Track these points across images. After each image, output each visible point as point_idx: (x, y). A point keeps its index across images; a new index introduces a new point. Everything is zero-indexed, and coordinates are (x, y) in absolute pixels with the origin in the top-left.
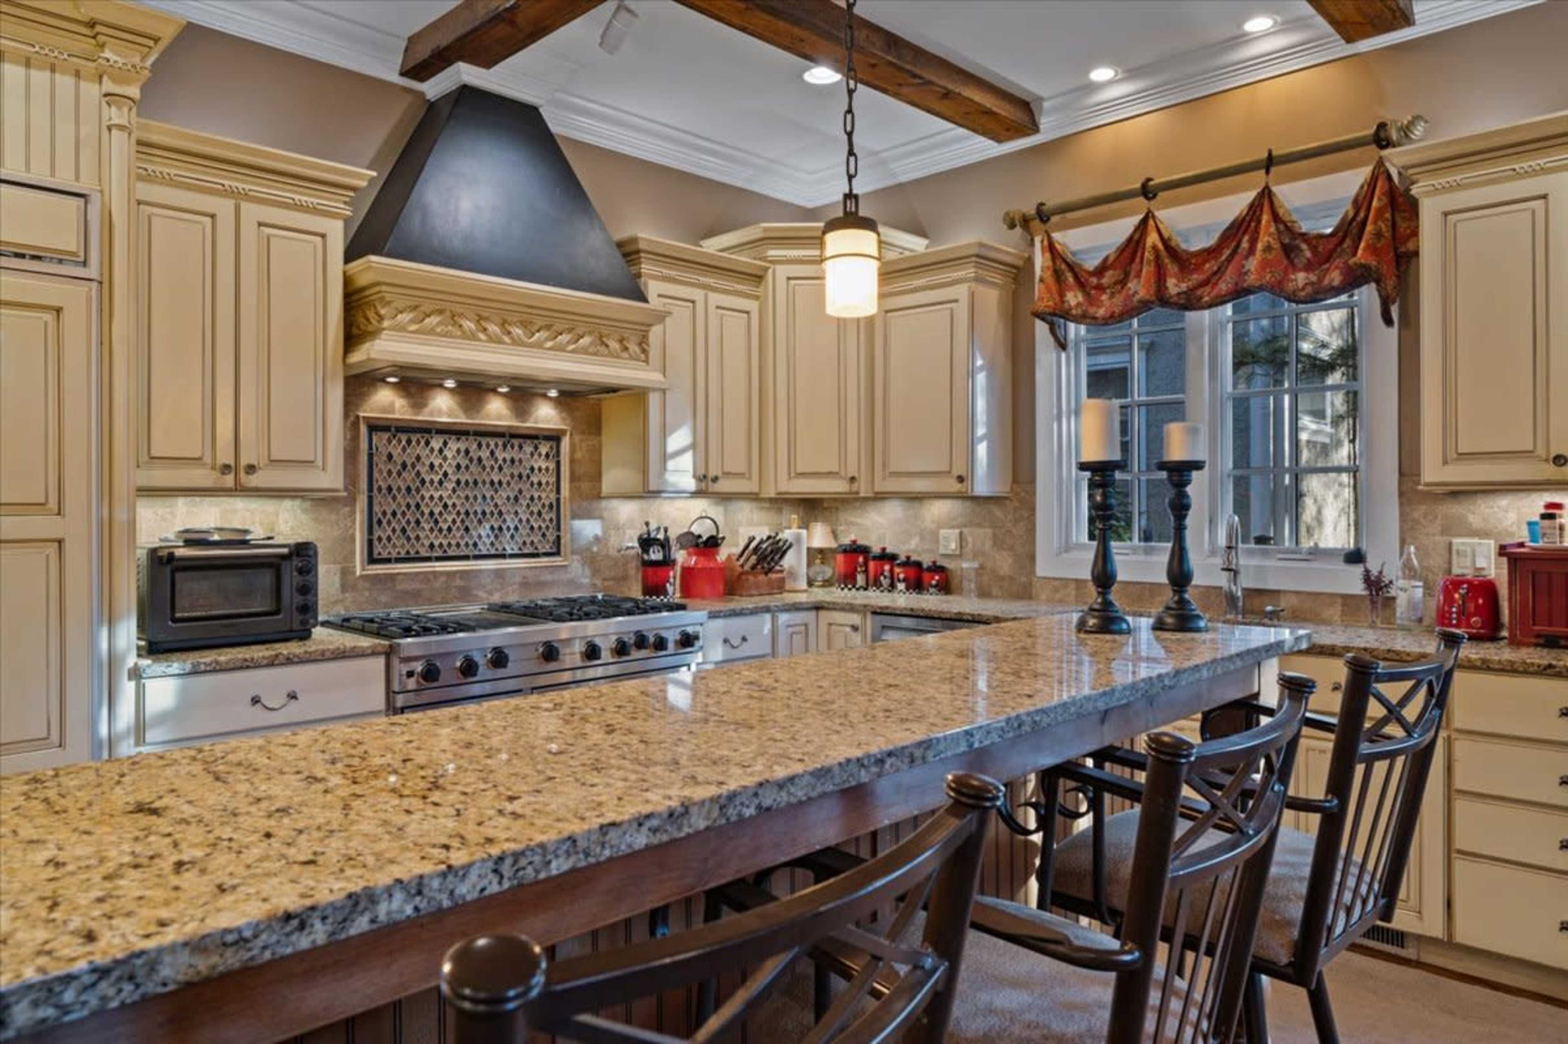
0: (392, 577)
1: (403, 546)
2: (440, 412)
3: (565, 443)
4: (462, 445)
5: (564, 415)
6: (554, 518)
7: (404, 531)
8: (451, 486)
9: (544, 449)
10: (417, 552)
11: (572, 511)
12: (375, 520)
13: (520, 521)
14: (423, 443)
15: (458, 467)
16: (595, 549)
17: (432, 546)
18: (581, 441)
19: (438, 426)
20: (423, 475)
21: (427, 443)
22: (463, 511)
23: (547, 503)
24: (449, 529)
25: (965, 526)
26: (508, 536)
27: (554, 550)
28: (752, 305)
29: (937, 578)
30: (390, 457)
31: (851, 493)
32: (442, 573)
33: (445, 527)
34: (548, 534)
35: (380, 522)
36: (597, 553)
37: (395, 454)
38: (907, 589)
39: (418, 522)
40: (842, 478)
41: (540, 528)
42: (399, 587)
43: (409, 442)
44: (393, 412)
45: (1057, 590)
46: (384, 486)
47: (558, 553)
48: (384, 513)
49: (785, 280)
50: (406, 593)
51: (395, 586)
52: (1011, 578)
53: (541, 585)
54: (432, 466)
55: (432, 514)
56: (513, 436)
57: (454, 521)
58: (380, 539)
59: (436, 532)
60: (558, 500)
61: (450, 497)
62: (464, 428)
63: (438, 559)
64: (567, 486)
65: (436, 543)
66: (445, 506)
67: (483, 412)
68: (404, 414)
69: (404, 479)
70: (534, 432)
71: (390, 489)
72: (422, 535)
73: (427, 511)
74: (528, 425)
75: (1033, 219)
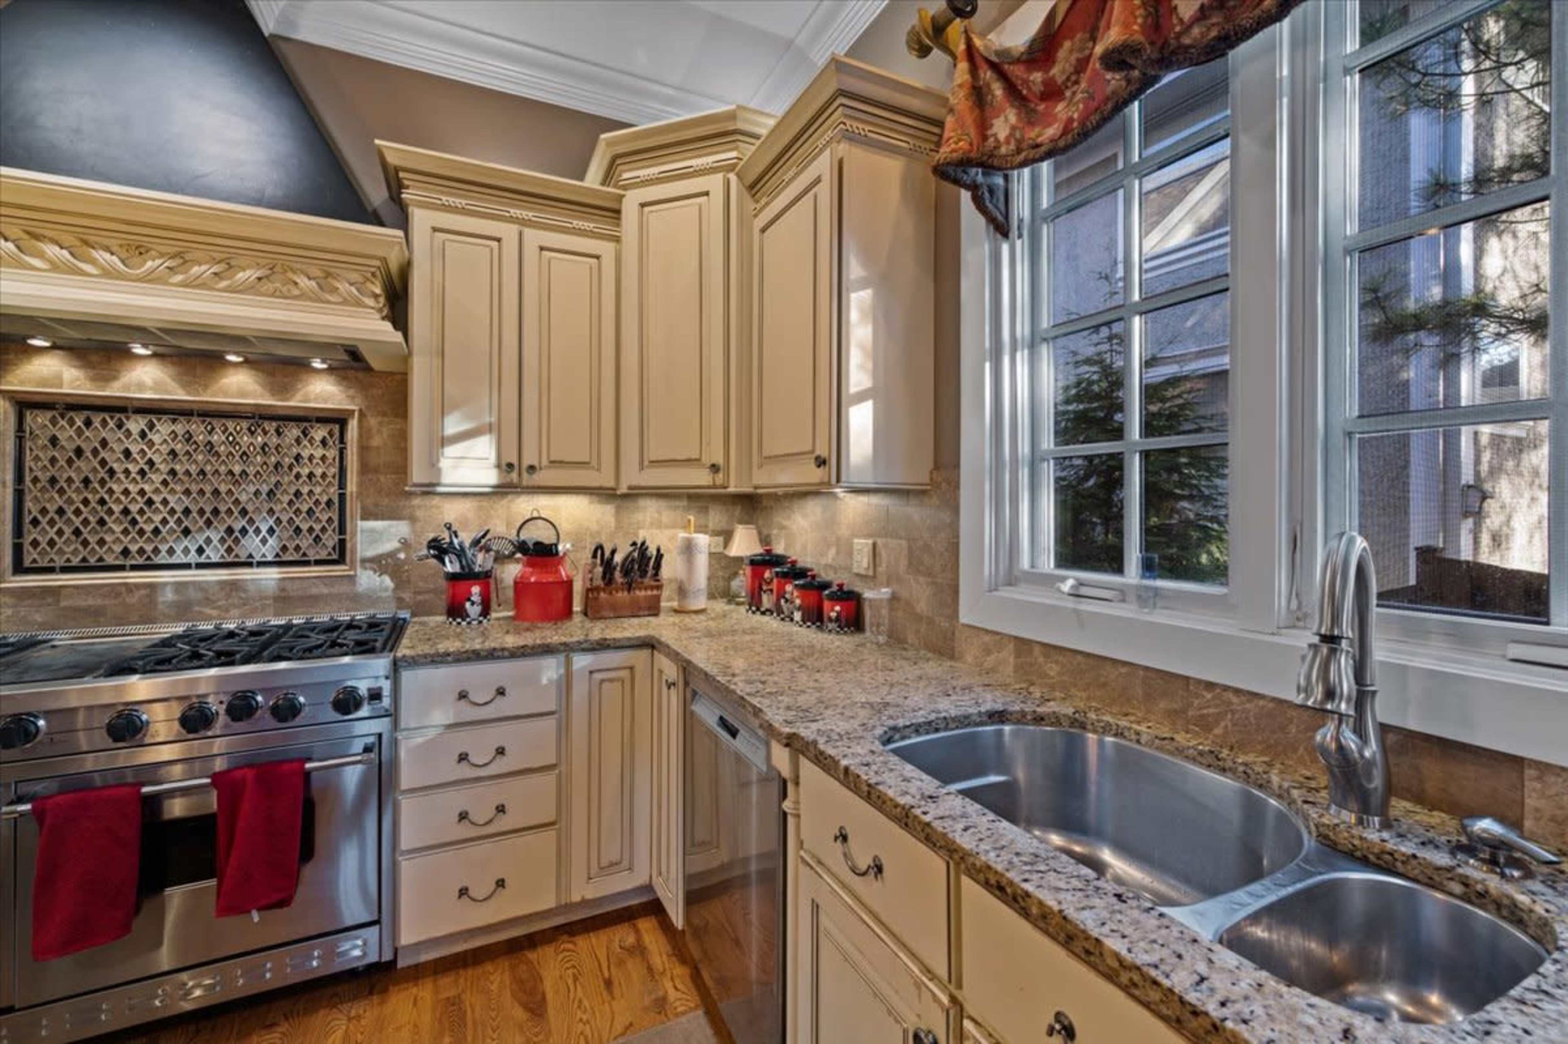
0: (55, 592)
1: (75, 552)
2: (141, 387)
3: (353, 426)
4: (179, 428)
5: (351, 392)
6: (336, 518)
7: (77, 532)
8: (157, 478)
9: (319, 433)
10: (101, 559)
11: (363, 508)
12: (27, 519)
13: (278, 521)
14: (111, 424)
15: (173, 453)
16: (402, 556)
17: (126, 552)
18: (380, 424)
19: (137, 404)
20: (110, 464)
21: (120, 426)
22: (179, 509)
23: (325, 498)
24: (156, 531)
25: (879, 536)
26: (257, 540)
27: (335, 557)
28: (606, 248)
29: (838, 608)
30: (54, 441)
31: (714, 487)
32: (138, 586)
33: (149, 528)
34: (324, 537)
35: (35, 522)
36: (405, 562)
37: (62, 436)
38: (804, 621)
39: (102, 522)
40: (703, 466)
41: (311, 530)
42: (63, 604)
43: (88, 423)
44: (61, 387)
45: (988, 652)
46: (44, 477)
47: (341, 560)
48: (44, 511)
49: (636, 207)
50: (76, 609)
51: (58, 601)
52: (930, 621)
53: (311, 601)
54: (127, 453)
55: (126, 512)
56: (263, 417)
57: (164, 521)
58: (35, 543)
59: (133, 534)
60: (342, 497)
61: (157, 491)
62: (186, 406)
63: (134, 568)
64: (355, 479)
65: (134, 548)
66: (150, 502)
67: (215, 387)
68: (78, 387)
69: (79, 469)
70: (301, 413)
71: (53, 481)
72: (108, 538)
73: (117, 508)
74: (291, 403)
75: (950, 21)
